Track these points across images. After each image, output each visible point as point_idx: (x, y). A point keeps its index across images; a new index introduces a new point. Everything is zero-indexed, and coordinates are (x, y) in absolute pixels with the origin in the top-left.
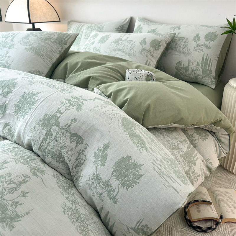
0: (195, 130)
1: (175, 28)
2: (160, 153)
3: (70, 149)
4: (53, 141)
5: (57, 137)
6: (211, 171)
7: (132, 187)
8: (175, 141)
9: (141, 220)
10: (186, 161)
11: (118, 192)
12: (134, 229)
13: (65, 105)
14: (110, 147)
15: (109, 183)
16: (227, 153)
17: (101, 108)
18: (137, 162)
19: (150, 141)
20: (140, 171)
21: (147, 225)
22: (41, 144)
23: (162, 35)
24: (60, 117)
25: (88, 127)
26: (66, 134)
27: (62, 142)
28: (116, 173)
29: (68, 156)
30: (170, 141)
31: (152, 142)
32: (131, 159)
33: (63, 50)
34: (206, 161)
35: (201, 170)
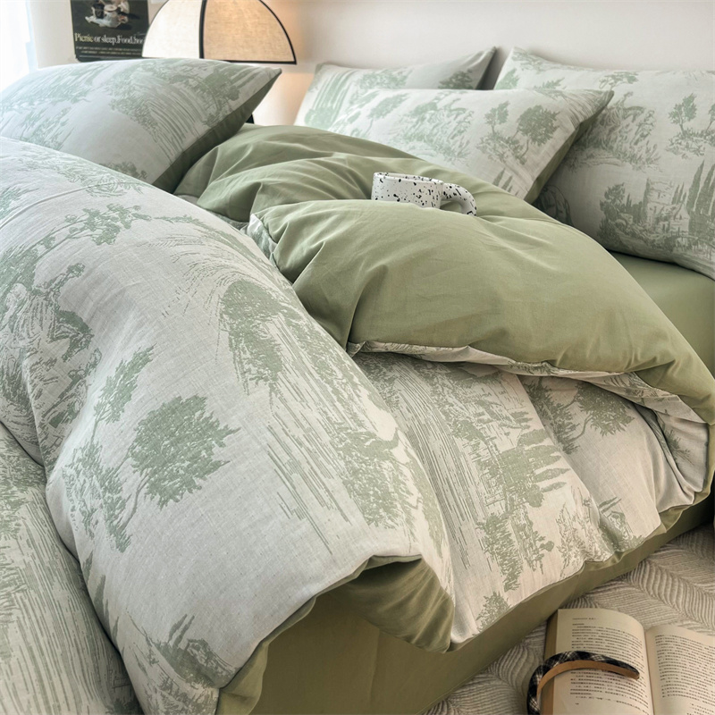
0: (579, 393)
1: (620, 80)
2: (325, 406)
3: (46, 359)
4: (4, 330)
5: (16, 318)
6: (618, 546)
7: (177, 501)
8: (473, 409)
9: (186, 621)
10: (499, 482)
11: (135, 509)
12: (164, 650)
13: (74, 226)
14: (150, 361)
15: (117, 479)
16: (695, 493)
17: (178, 245)
18: (217, 421)
19: (310, 365)
20: (216, 449)
21: (204, 644)
23: (564, 97)
24: (41, 257)
25: (110, 295)
26: (44, 310)
27: (24, 335)
28: (143, 447)
29: (33, 381)
30: (453, 406)
31: (313, 371)
32: (202, 409)
33: (221, 115)
34: (601, 506)
35: (560, 528)
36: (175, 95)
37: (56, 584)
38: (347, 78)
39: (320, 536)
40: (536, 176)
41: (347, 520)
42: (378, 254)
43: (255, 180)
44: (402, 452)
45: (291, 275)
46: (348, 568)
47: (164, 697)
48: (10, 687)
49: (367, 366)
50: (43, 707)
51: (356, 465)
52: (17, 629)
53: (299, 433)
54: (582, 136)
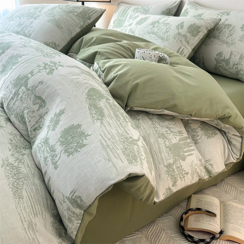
0: (200, 125)
1: (224, 14)
2: (117, 128)
3: (32, 111)
4: (18, 101)
5: (22, 97)
6: (210, 175)
7: (73, 155)
8: (165, 129)
9: (75, 190)
10: (172, 153)
11: (60, 158)
12: (68, 199)
13: (40, 68)
14: (64, 113)
15: (54, 148)
16: (237, 158)
17: (73, 75)
18: (85, 132)
20: (85, 140)
21: (80, 197)
22: (9, 103)
23: (204, 20)
24: (30, 78)
25: (52, 91)
26: (31, 95)
27: (25, 103)
28: (62, 139)
29: (28, 117)
30: (158, 128)
31: (114, 117)
32: (80, 128)
33: (85, 25)
34: (205, 161)
35: (191, 168)
36: (69, 18)
37: (36, 179)
38: (129, 9)
39: (115, 167)
40: (193, 48)
41: (123, 163)
42: (136, 78)
43: (96, 50)
44: (141, 143)
45: (107, 84)
46: (123, 176)
47: (68, 212)
48: (24, 207)
49: (131, 114)
50: (33, 214)
51: (126, 146)
52: (25, 191)
53: (109, 137)
54: (210, 34)
